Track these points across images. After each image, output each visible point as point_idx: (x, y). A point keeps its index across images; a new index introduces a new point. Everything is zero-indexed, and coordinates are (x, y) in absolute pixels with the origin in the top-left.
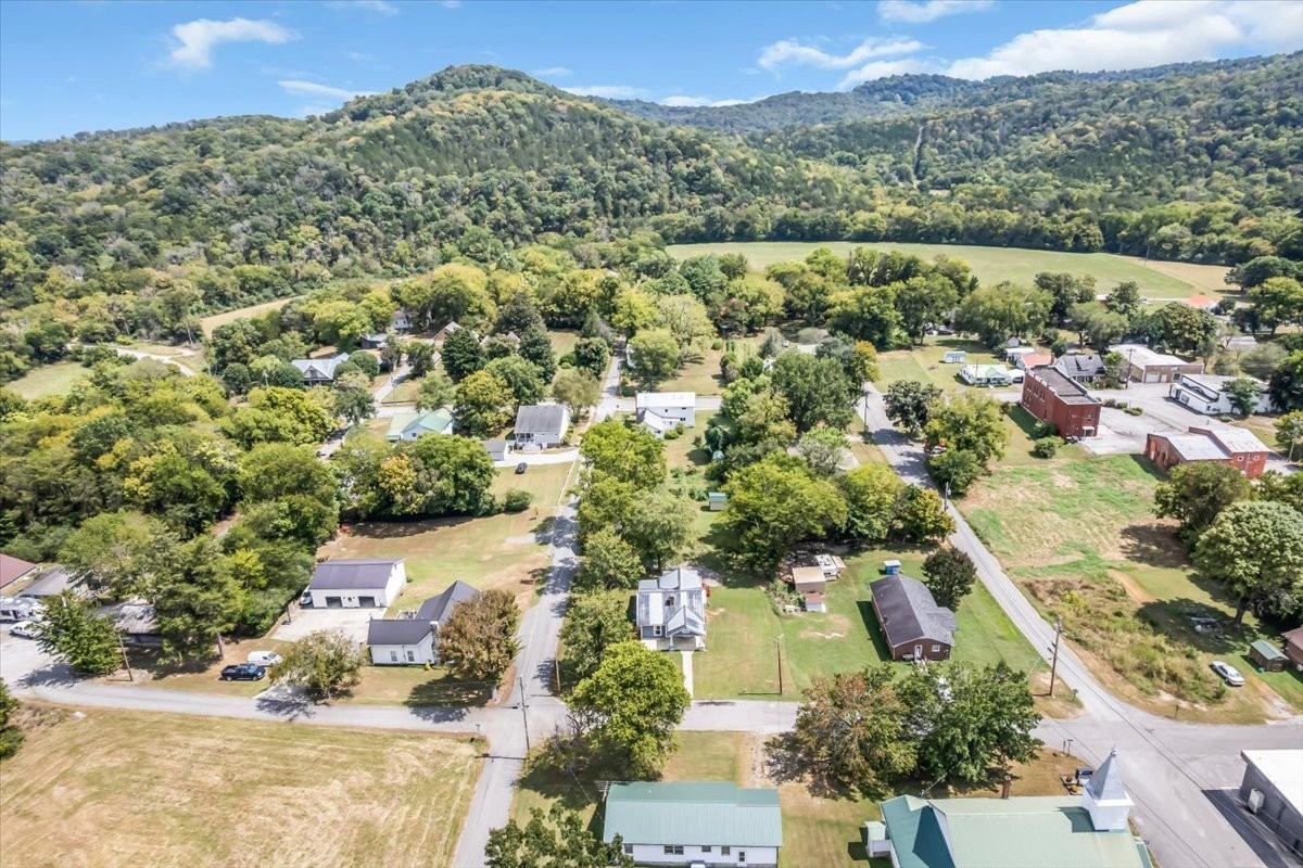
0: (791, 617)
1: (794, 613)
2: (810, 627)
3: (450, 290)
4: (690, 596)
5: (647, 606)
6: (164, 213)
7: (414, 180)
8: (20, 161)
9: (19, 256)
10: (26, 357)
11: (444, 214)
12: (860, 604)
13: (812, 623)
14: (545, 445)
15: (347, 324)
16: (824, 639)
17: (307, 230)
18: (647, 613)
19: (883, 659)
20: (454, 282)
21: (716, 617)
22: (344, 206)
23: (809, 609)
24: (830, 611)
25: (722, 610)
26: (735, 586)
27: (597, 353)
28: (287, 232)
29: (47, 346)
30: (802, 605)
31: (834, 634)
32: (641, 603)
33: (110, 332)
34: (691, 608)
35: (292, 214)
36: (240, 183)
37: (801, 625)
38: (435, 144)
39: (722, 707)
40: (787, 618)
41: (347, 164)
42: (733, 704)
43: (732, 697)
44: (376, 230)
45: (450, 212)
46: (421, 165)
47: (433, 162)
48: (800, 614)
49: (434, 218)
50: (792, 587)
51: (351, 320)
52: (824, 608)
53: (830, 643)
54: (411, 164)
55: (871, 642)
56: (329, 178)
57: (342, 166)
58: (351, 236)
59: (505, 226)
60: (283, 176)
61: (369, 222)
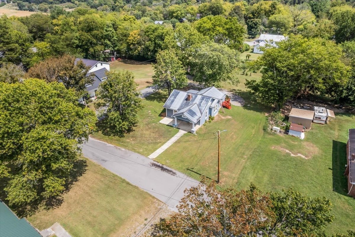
0: (274, 134)
1: (278, 133)
2: (283, 145)
3: (215, 5)
4: (203, 99)
5: (175, 98)
12: (335, 143)
13: (285, 142)
15: (176, 12)
16: (289, 155)
18: (173, 101)
19: (336, 188)
20: (217, 3)
21: (222, 120)
23: (290, 133)
24: (307, 139)
25: (230, 117)
26: (250, 109)
27: (256, 25)
30: (287, 130)
31: (299, 155)
32: (173, 95)
34: (199, 105)
37: (278, 141)
39: (165, 174)
40: (270, 134)
42: (174, 174)
43: (179, 169)
48: (282, 135)
50: (287, 118)
51: (178, 11)
52: (303, 136)
53: (294, 159)
55: (331, 172)
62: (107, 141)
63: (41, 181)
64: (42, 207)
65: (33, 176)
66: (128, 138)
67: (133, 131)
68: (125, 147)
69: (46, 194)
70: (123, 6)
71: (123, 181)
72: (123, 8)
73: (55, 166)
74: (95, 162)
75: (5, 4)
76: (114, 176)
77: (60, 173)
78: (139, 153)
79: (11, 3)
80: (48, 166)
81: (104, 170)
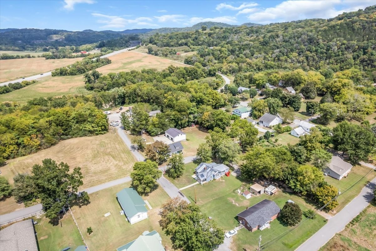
6: (261, 45)
7: (338, 42)
8: (245, 30)
9: (225, 52)
10: (206, 74)
11: (343, 54)
13: (237, 198)
14: (265, 126)
16: (232, 203)
17: (294, 54)
18: (199, 168)
20: (297, 75)
22: (309, 48)
28: (289, 54)
29: (212, 73)
31: (236, 204)
32: (200, 165)
33: (227, 72)
35: (292, 49)
36: (283, 38)
38: (354, 30)
41: (318, 35)
44: (315, 57)
45: (345, 54)
46: (344, 37)
47: (349, 37)
48: (240, 195)
49: (339, 55)
50: (250, 188)
54: (340, 36)
56: (309, 40)
57: (315, 36)
58: (307, 58)
59: (366, 61)
60: (296, 38)
61: (315, 54)
62: (168, 179)
63: (146, 187)
64: (143, 195)
65: (144, 186)
66: (176, 180)
67: (179, 177)
68: (173, 183)
69: (146, 191)
70: (227, 57)
71: (167, 194)
72: (226, 59)
73: (149, 185)
74: (162, 186)
75: (140, 46)
76: (165, 192)
77: (150, 187)
78: (177, 187)
79: (144, 45)
80: (148, 184)
81: (163, 190)
